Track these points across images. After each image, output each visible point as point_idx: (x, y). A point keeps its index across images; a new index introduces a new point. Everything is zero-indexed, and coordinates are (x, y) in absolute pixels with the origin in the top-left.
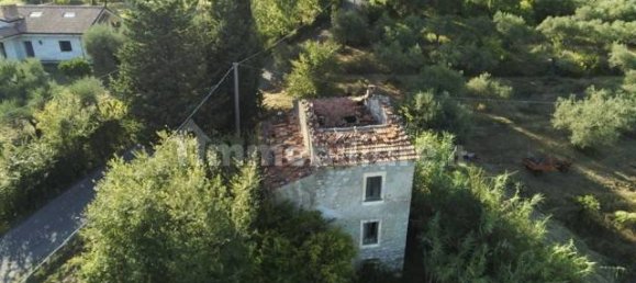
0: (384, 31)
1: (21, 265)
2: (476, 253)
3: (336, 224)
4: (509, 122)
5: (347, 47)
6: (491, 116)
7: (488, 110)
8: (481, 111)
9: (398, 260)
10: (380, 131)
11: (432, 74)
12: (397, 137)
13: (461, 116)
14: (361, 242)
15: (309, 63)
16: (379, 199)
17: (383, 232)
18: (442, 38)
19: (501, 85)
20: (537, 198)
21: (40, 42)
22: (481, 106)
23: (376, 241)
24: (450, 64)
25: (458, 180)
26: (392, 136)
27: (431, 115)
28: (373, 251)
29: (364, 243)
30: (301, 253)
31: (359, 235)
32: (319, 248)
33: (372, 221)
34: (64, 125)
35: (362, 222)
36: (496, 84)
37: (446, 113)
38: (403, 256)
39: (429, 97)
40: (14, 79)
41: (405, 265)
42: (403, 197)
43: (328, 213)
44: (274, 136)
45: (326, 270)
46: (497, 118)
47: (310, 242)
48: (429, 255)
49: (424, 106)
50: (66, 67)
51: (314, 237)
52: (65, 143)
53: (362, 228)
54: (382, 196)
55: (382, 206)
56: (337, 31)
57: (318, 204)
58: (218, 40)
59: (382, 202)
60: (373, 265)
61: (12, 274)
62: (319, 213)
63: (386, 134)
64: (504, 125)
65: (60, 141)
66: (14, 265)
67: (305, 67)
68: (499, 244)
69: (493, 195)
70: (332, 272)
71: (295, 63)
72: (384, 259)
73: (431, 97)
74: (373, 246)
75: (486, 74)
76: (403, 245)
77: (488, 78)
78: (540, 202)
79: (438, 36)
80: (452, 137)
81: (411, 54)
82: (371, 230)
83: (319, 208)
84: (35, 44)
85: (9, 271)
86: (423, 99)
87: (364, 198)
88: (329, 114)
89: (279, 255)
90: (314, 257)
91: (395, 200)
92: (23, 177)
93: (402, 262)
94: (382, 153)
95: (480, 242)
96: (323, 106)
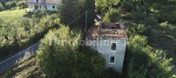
0: (136, 7)
1: (31, 53)
2: (144, 71)
3: (102, 55)
4: (173, 37)
5: (125, 12)
6: (167, 35)
7: (166, 33)
8: (164, 33)
9: (120, 69)
10: (119, 31)
11: (148, 20)
12: (123, 33)
13: (152, 32)
14: (109, 62)
15: (110, 14)
16: (115, 50)
17: (116, 60)
18: (156, 11)
19: (172, 26)
20: (171, 59)
21: (48, 6)
22: (164, 32)
23: (114, 62)
24: (154, 18)
25: (144, 50)
26: (121, 32)
27: (142, 31)
28: (113, 65)
29: (110, 62)
30: (89, 60)
31: (109, 60)
32: (94, 59)
33: (113, 56)
34: (46, 23)
35: (110, 56)
36: (170, 25)
37: (147, 31)
38: (122, 68)
39: (142, 26)
40: (40, 13)
41: (122, 71)
42: (123, 51)
43: (100, 51)
44: (92, 30)
45: (95, 65)
46: (169, 36)
47: (91, 57)
48: (129, 69)
49: (141, 28)
50: (52, 11)
51: (93, 56)
52: (46, 28)
53: (110, 58)
54: (116, 49)
55: (116, 52)
56: (122, 7)
57: (97, 48)
58: (83, 5)
59: (116, 51)
60: (113, 69)
61: (29, 55)
62: (97, 51)
63: (120, 32)
64: (171, 38)
65: (45, 27)
66: (30, 53)
67: (108, 15)
68: (152, 70)
69: (154, 55)
70: (96, 66)
71: (106, 14)
72: (116, 68)
73: (143, 26)
74: (113, 63)
75: (167, 22)
76: (122, 65)
77: (167, 23)
78: (172, 61)
79: (155, 10)
80: (146, 37)
81: (143, 14)
82: (112, 59)
83: (98, 50)
84: (47, 6)
85: (28, 54)
86: (141, 26)
87: (111, 49)
88: (108, 26)
89: (83, 59)
90: (92, 61)
91: (120, 51)
92: (36, 34)
93: (122, 70)
94: (117, 36)
95: (146, 68)
96: (107, 24)
